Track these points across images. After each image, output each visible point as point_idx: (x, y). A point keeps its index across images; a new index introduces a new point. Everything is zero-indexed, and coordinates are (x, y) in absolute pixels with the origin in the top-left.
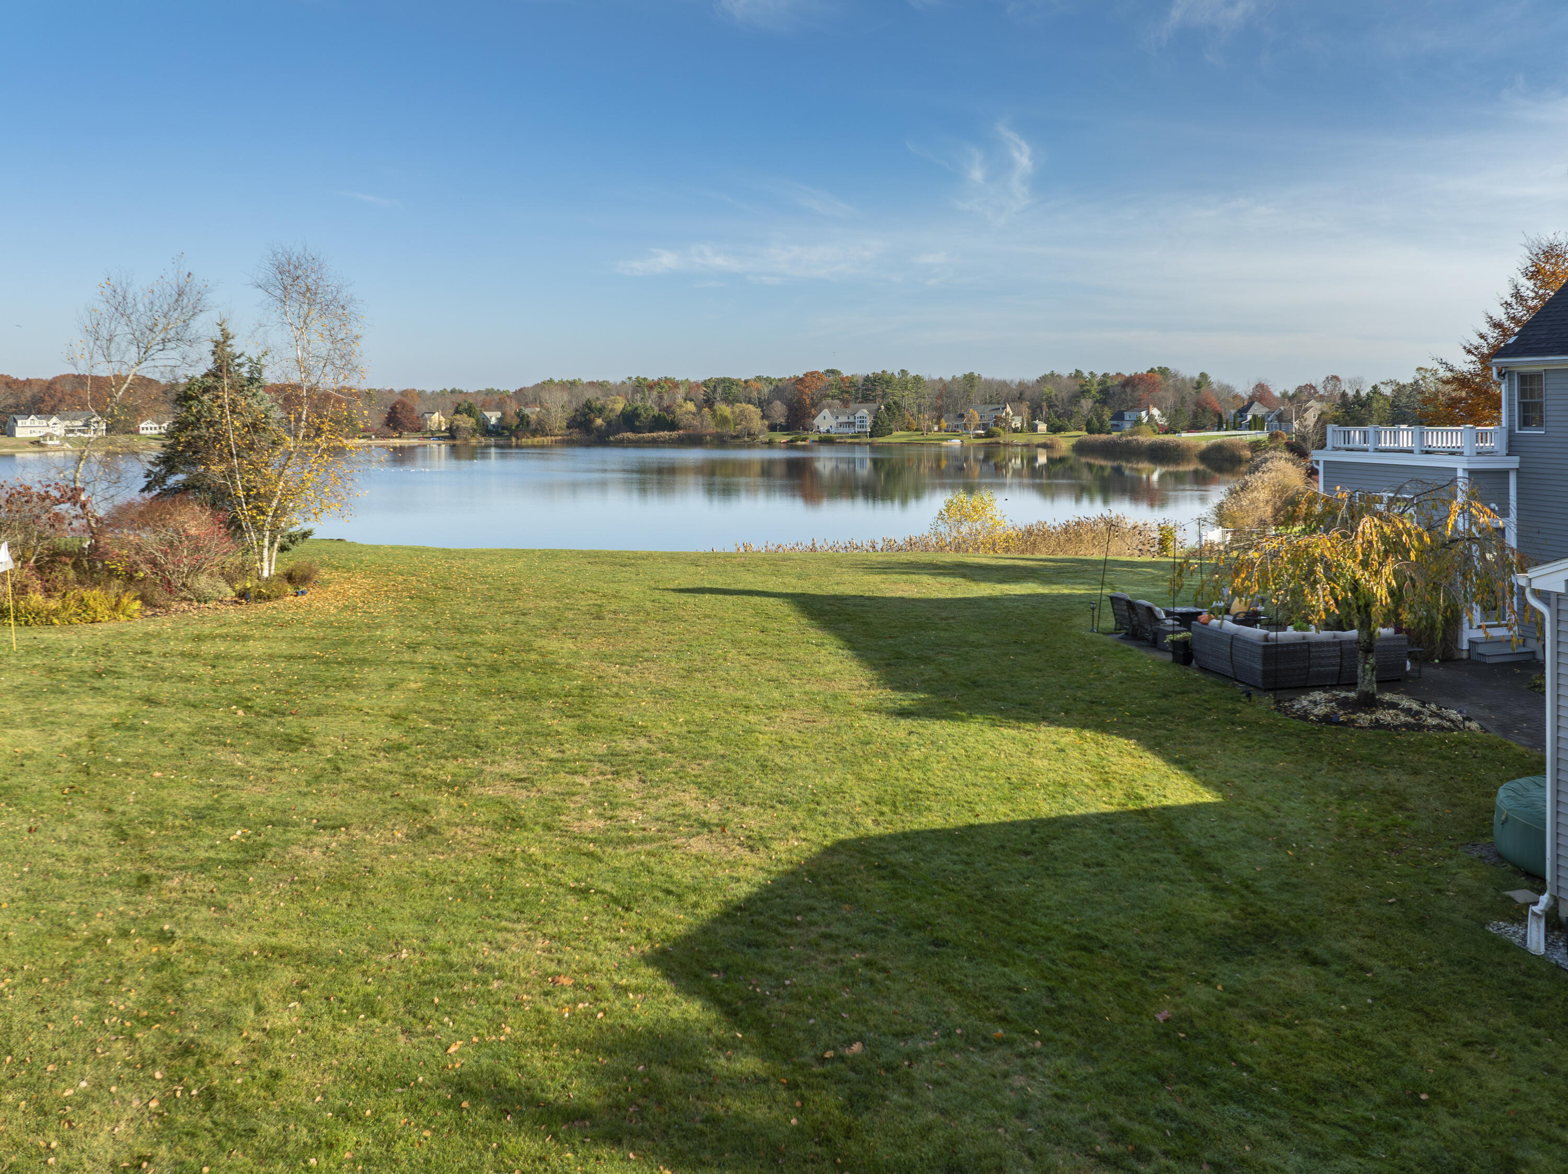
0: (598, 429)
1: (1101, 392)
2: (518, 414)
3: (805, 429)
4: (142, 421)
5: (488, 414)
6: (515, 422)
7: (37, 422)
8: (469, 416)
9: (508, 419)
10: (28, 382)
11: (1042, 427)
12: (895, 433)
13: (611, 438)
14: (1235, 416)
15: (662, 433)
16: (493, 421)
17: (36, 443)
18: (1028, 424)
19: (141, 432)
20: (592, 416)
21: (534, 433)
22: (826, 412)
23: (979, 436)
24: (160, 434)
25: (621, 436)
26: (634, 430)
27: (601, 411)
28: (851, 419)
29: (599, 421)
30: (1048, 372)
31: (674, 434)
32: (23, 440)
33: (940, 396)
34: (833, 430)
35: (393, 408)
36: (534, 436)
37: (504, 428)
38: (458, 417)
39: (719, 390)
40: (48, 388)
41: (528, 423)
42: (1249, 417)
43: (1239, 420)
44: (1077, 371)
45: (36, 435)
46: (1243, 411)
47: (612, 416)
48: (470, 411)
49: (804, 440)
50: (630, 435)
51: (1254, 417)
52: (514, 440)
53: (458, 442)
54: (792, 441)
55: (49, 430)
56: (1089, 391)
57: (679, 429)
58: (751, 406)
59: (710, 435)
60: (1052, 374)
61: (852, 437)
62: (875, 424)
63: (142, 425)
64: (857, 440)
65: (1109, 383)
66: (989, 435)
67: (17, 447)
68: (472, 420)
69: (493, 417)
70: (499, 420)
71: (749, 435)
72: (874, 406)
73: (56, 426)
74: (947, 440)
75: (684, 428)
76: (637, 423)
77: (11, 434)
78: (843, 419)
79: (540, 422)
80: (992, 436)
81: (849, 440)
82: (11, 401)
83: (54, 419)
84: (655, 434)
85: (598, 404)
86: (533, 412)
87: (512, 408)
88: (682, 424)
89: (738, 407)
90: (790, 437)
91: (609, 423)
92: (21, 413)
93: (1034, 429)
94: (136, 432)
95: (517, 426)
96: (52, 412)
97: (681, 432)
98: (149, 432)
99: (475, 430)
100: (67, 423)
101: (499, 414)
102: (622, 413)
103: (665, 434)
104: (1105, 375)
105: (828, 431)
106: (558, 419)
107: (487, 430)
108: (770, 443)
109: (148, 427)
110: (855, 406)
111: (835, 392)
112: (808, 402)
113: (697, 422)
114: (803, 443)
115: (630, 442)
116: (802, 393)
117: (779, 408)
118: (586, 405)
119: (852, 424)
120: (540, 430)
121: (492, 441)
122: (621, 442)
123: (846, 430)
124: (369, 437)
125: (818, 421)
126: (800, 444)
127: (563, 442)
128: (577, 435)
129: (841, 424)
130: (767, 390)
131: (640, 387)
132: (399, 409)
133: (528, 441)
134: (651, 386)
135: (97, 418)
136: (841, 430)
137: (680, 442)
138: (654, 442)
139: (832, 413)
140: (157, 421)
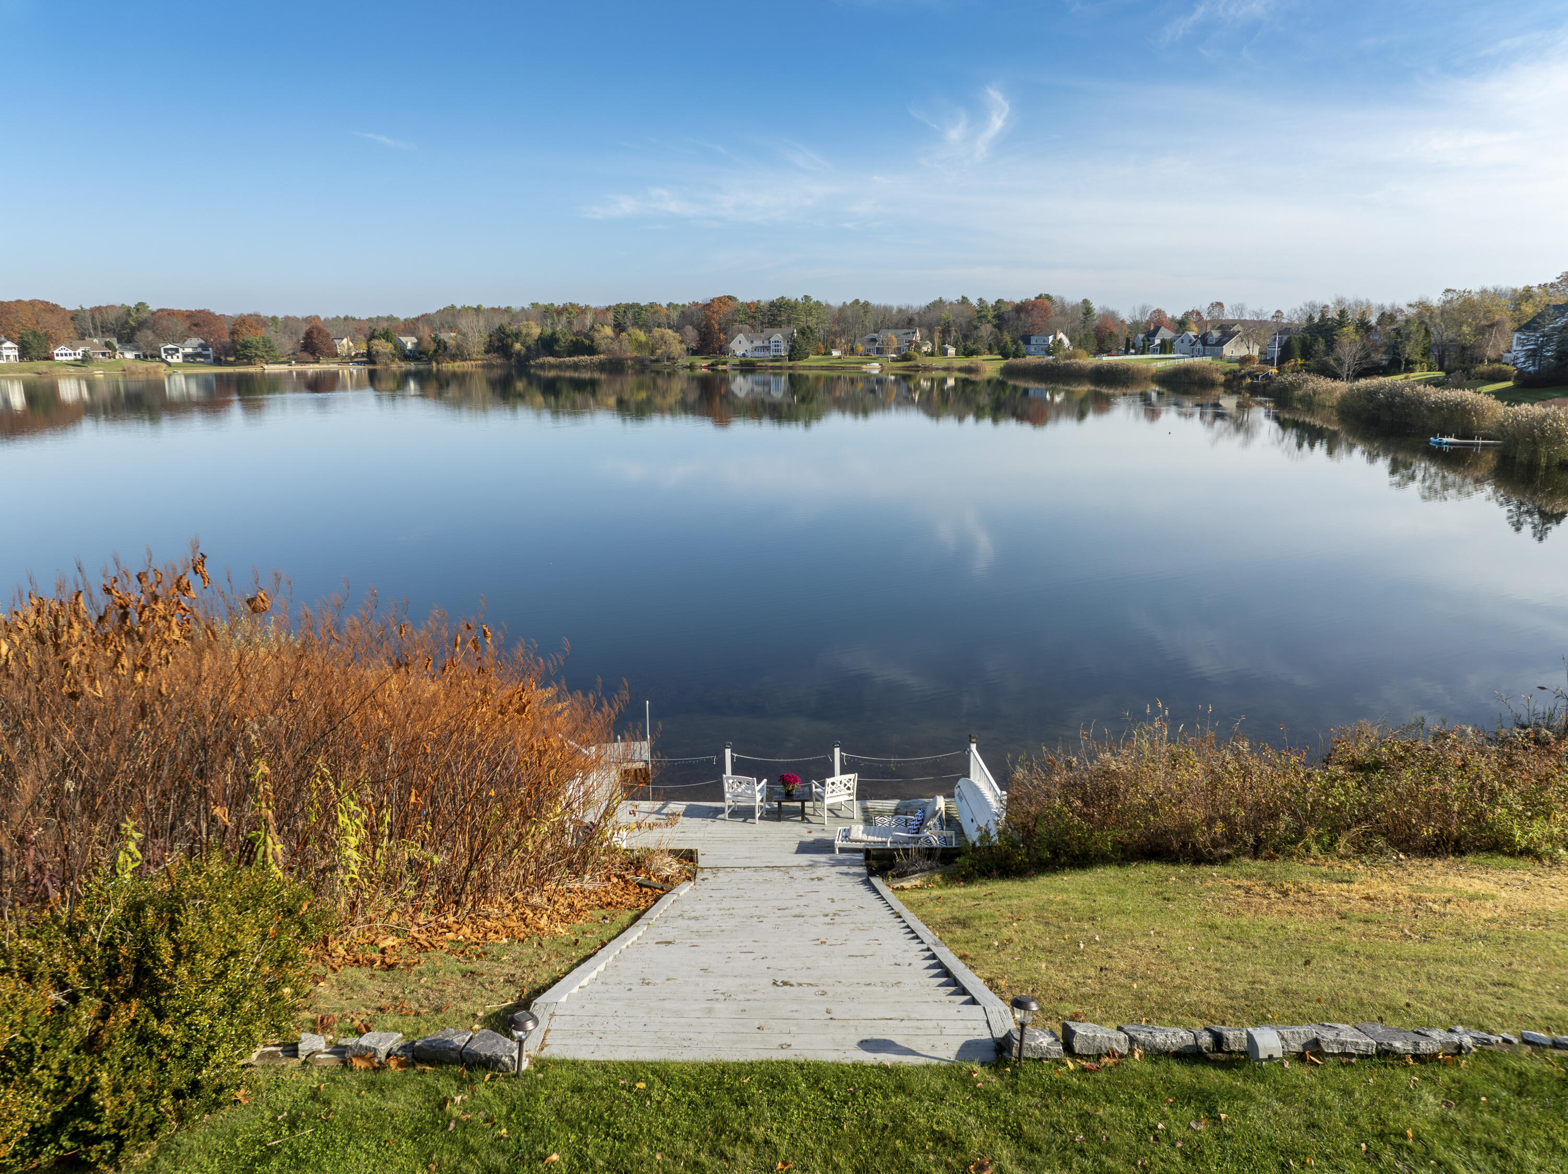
0: (518, 354)
1: (995, 317)
2: (434, 340)
3: (723, 353)
4: (55, 348)
5: (403, 339)
6: (433, 347)
8: (387, 341)
9: (425, 345)
11: (952, 351)
12: (811, 357)
13: (532, 363)
14: (1143, 340)
15: (582, 358)
16: (410, 346)
18: (939, 347)
19: (56, 358)
20: (510, 340)
21: (454, 358)
23: (894, 360)
24: (76, 360)
25: (541, 360)
26: (553, 354)
27: (517, 336)
28: (766, 344)
29: (518, 346)
30: (937, 299)
31: (595, 358)
33: (837, 321)
34: (749, 354)
35: (309, 335)
36: (454, 361)
37: (421, 353)
38: (376, 342)
39: (630, 316)
41: (446, 348)
42: (1157, 341)
43: (1147, 343)
44: (963, 298)
46: (1151, 335)
47: (530, 342)
48: (387, 336)
49: (724, 363)
50: (551, 359)
51: (1163, 341)
52: (434, 364)
53: (378, 367)
54: (712, 365)
56: (985, 317)
57: (599, 353)
58: (670, 332)
59: (631, 359)
60: (941, 301)
61: (772, 361)
62: (792, 349)
63: (56, 352)
64: (778, 364)
65: (1003, 310)
66: (906, 358)
68: (390, 345)
69: (409, 342)
70: (417, 345)
71: (669, 359)
72: (787, 330)
74: (866, 363)
75: (604, 353)
76: (557, 348)
78: (758, 343)
79: (458, 347)
80: (909, 360)
81: (771, 364)
84: (575, 359)
85: (514, 328)
86: (449, 337)
87: (426, 332)
88: (601, 348)
89: (657, 332)
90: (710, 362)
91: (528, 348)
93: (944, 353)
94: (50, 358)
95: (436, 351)
97: (602, 356)
98: (64, 358)
99: (393, 355)
101: (415, 340)
102: (540, 338)
103: (586, 358)
104: (999, 301)
105: (744, 355)
106: (477, 341)
107: (407, 356)
108: (691, 367)
109: (63, 354)
110: (768, 331)
111: (742, 317)
112: (716, 327)
113: (616, 346)
114: (724, 367)
115: (552, 367)
116: (710, 318)
117: (691, 333)
118: (501, 330)
119: (767, 348)
120: (459, 354)
121: (412, 366)
122: (542, 366)
123: (761, 354)
124: (289, 363)
125: (733, 345)
126: (720, 367)
127: (483, 366)
128: (496, 359)
129: (756, 349)
130: (675, 315)
131: (548, 313)
132: (315, 335)
133: (449, 366)
134: (560, 312)
135: (8, 344)
136: (757, 354)
137: (602, 367)
138: (576, 367)
139: (747, 338)
140: (71, 347)
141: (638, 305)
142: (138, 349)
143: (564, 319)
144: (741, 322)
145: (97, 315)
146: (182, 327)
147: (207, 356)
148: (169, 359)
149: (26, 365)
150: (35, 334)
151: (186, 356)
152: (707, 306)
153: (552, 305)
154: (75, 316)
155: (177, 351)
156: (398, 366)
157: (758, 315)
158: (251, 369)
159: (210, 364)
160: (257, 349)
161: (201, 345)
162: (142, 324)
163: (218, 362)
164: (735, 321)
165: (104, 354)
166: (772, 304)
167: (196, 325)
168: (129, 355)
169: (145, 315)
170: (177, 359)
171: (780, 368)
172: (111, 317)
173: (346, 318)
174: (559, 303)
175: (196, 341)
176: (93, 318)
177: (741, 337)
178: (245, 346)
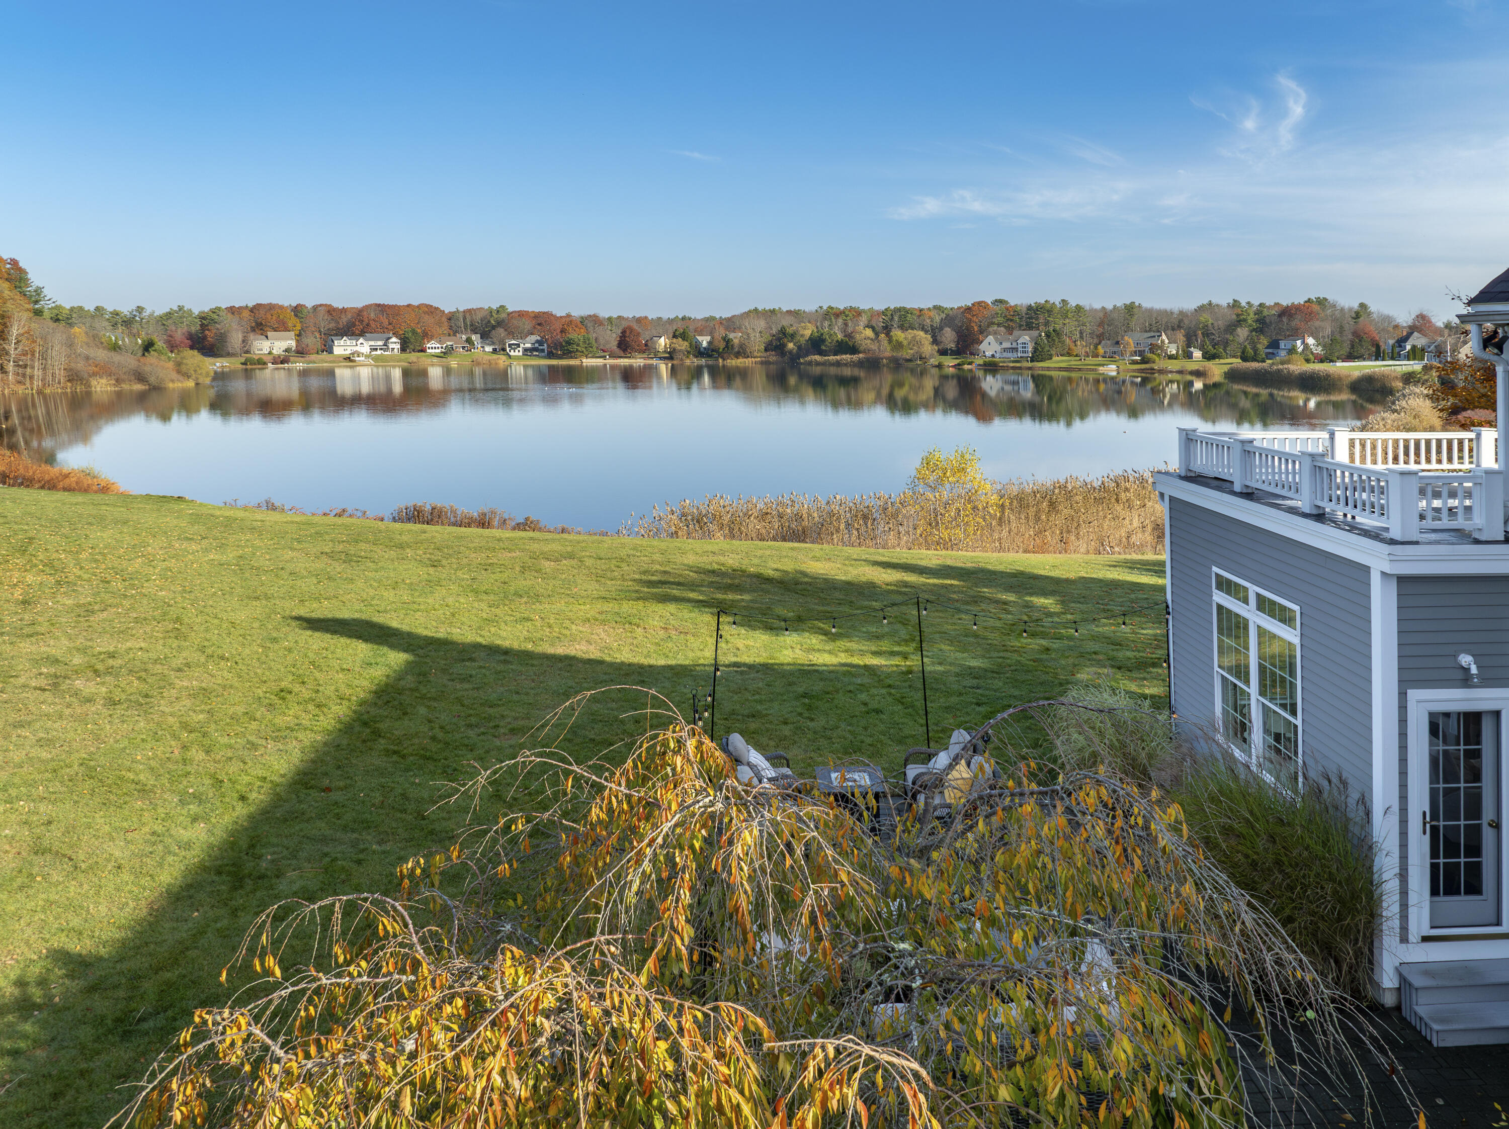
0: (791, 352)
1: (1257, 321)
2: (724, 339)
3: (971, 354)
4: (428, 342)
5: (700, 338)
6: (722, 345)
7: (348, 342)
8: (685, 340)
9: (716, 343)
10: (344, 310)
11: (1197, 354)
12: (1055, 358)
13: (802, 360)
14: (1393, 346)
15: (844, 356)
16: (705, 344)
17: (348, 359)
18: (1183, 351)
19: (427, 351)
20: (785, 340)
21: (738, 355)
22: (991, 338)
23: (1134, 362)
24: (442, 352)
25: (809, 358)
26: (821, 353)
27: (792, 336)
28: (1014, 345)
29: (791, 345)
30: (1205, 302)
31: (855, 357)
32: (339, 356)
33: (1101, 324)
34: (997, 355)
35: (624, 332)
36: (737, 358)
37: (713, 351)
38: (677, 340)
39: (896, 318)
40: (358, 315)
41: (732, 346)
42: (1408, 347)
43: (1397, 349)
44: (1235, 301)
45: (348, 352)
46: (1401, 342)
47: (803, 341)
48: (684, 336)
49: (970, 364)
50: (818, 358)
51: (1414, 347)
52: (720, 360)
53: (677, 362)
54: (959, 365)
55: (355, 349)
56: (1245, 320)
57: (859, 352)
58: (922, 333)
59: (887, 358)
60: (1210, 304)
61: (1014, 362)
62: (1035, 350)
63: (428, 345)
64: (1018, 365)
65: (1266, 313)
66: (1144, 361)
67: (334, 362)
68: (686, 343)
69: (704, 341)
70: (710, 343)
71: (921, 358)
72: (1035, 333)
73: (363, 346)
74: (1103, 365)
75: (864, 352)
76: (823, 348)
77: (330, 351)
78: (1006, 345)
79: (742, 345)
80: (1146, 363)
81: (1012, 365)
82: (331, 326)
83: (361, 340)
84: (838, 357)
85: (790, 330)
86: (736, 337)
87: (721, 332)
88: (862, 348)
89: (910, 333)
90: (957, 362)
91: (799, 347)
92: (336, 335)
93: (1189, 356)
94: (423, 350)
95: (724, 349)
96: (362, 334)
97: (861, 355)
98: (433, 351)
99: (689, 352)
100: (372, 343)
101: (709, 338)
102: (810, 339)
103: (847, 357)
104: (1261, 305)
105: (992, 356)
106: (757, 343)
107: (699, 352)
108: (940, 366)
109: (433, 347)
110: (1016, 334)
112: (976, 329)
113: (874, 347)
114: (970, 367)
115: (818, 364)
116: (970, 321)
117: (949, 334)
118: (779, 332)
119: (1015, 350)
120: (742, 352)
121: (703, 361)
122: (810, 363)
123: (1007, 355)
124: (604, 357)
125: (983, 346)
126: (966, 367)
127: (762, 363)
128: (773, 358)
129: (1004, 350)
130: (938, 318)
132: (628, 334)
133: (732, 362)
134: (837, 314)
135: (394, 339)
136: (1005, 355)
137: (860, 364)
138: (838, 364)
139: (996, 340)
140: (440, 342)
141: (904, 309)
142: (493, 343)
143: (841, 321)
145: (468, 316)
146: (528, 325)
147: (543, 351)
148: (512, 353)
149: (404, 356)
150: (414, 332)
151: (526, 350)
152: (968, 309)
153: (832, 308)
154: (451, 317)
155: (518, 346)
156: (692, 362)
158: (572, 362)
159: (544, 357)
160: (578, 345)
161: (537, 341)
162: (499, 323)
163: (551, 355)
164: (993, 324)
165: (463, 348)
167: (538, 324)
168: (488, 349)
169: (503, 316)
170: (518, 353)
171: (1020, 368)
172: (478, 317)
173: (684, 318)
175: (534, 338)
176: (465, 318)
178: (570, 343)
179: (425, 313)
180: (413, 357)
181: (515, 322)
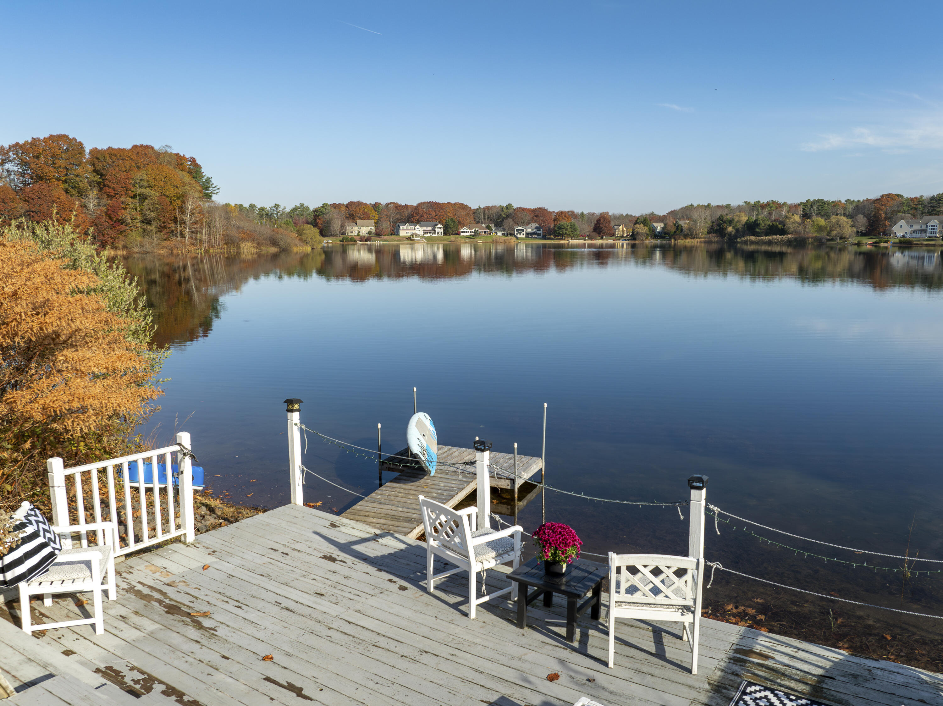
0: (730, 234)
2: (675, 225)
3: (886, 235)
4: (461, 228)
5: (655, 225)
6: (673, 229)
7: (409, 227)
8: (645, 225)
9: (669, 228)
10: (406, 206)
13: (739, 240)
15: (775, 237)
16: (659, 229)
17: (409, 239)
19: (461, 234)
20: (725, 225)
21: (686, 236)
24: (471, 235)
25: (745, 238)
26: (754, 234)
27: (731, 222)
28: (924, 227)
29: (730, 229)
31: (785, 237)
32: (403, 237)
34: (908, 235)
35: (598, 221)
36: (686, 239)
37: (665, 233)
38: (638, 226)
39: (815, 208)
40: (416, 209)
41: (682, 230)
45: (409, 235)
47: (739, 226)
48: (646, 223)
49: (886, 242)
50: (752, 238)
52: (673, 241)
53: (637, 242)
54: (876, 243)
55: (413, 232)
57: (789, 234)
58: (844, 218)
59: (812, 238)
61: (927, 240)
63: (461, 230)
64: (932, 243)
67: (400, 240)
68: (646, 228)
69: (659, 227)
70: (663, 228)
71: (841, 238)
73: (419, 230)
75: (792, 233)
76: (757, 230)
77: (397, 233)
78: (916, 227)
79: (690, 229)
82: (398, 216)
83: (418, 226)
84: (770, 237)
85: (729, 217)
86: (685, 223)
87: (671, 221)
88: (790, 230)
89: (834, 219)
90: (874, 241)
91: (737, 230)
92: (401, 222)
94: (458, 234)
95: (675, 232)
96: (418, 222)
97: (790, 236)
98: (465, 234)
99: (648, 235)
100: (425, 228)
101: (662, 225)
102: (746, 224)
103: (778, 237)
105: (903, 236)
106: (702, 227)
107: (656, 235)
108: (859, 244)
109: (465, 231)
110: (926, 218)
111: (906, 208)
112: (883, 216)
113: (801, 229)
114: (886, 245)
115: (752, 243)
116: (879, 209)
117: (861, 220)
118: (721, 218)
119: (925, 231)
120: (690, 234)
121: (658, 242)
122: (746, 243)
123: (918, 235)
124: (585, 240)
125: (895, 228)
126: (882, 245)
127: (705, 242)
128: (714, 238)
129: (914, 231)
130: (850, 208)
131: (756, 207)
132: (602, 222)
133: (682, 242)
134: (763, 206)
135: (439, 226)
136: (915, 235)
137: (789, 243)
138: (770, 243)
139: (908, 223)
140: (469, 228)
141: (822, 200)
142: (504, 230)
143: (766, 211)
144: (904, 212)
145: (486, 211)
146: (528, 217)
147: (539, 234)
148: (518, 236)
149: (445, 237)
150: (453, 221)
151: (527, 234)
152: (877, 201)
153: (759, 202)
154: (476, 212)
155: (523, 231)
156: (651, 242)
157: (920, 207)
158: (562, 242)
159: (540, 239)
160: (566, 230)
161: (536, 228)
162: (508, 216)
163: (544, 237)
164: (900, 211)
165: (485, 232)
166: (933, 198)
167: (536, 216)
168: (500, 234)
169: (511, 211)
170: (520, 236)
171: (934, 245)
172: (493, 212)
173: (626, 215)
174: (764, 200)
175: (534, 225)
176: (484, 213)
177: (902, 222)
178: (560, 228)
179: (460, 208)
180: (453, 237)
181: (520, 215)
